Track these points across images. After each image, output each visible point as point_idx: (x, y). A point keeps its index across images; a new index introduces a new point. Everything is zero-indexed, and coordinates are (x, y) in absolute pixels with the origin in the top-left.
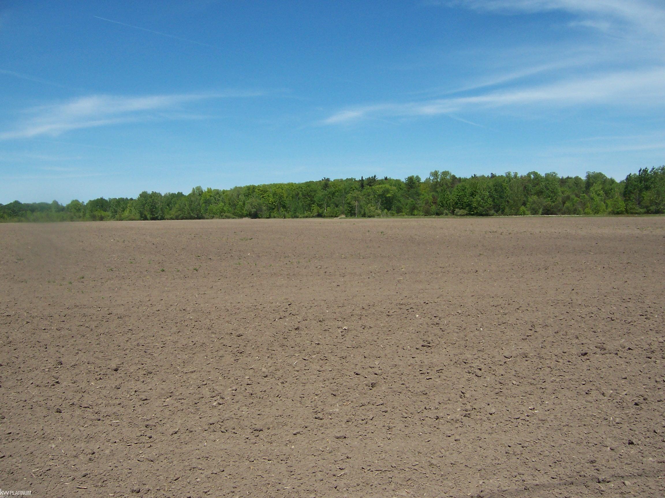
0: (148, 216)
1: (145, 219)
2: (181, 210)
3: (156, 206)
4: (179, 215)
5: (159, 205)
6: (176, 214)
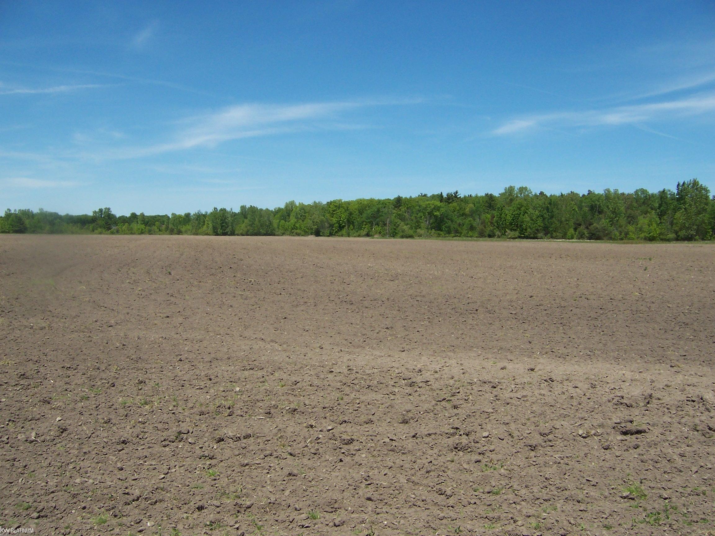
0: (220, 231)
1: (217, 235)
2: (251, 225)
3: (226, 220)
4: (248, 231)
5: (229, 219)
6: (245, 229)
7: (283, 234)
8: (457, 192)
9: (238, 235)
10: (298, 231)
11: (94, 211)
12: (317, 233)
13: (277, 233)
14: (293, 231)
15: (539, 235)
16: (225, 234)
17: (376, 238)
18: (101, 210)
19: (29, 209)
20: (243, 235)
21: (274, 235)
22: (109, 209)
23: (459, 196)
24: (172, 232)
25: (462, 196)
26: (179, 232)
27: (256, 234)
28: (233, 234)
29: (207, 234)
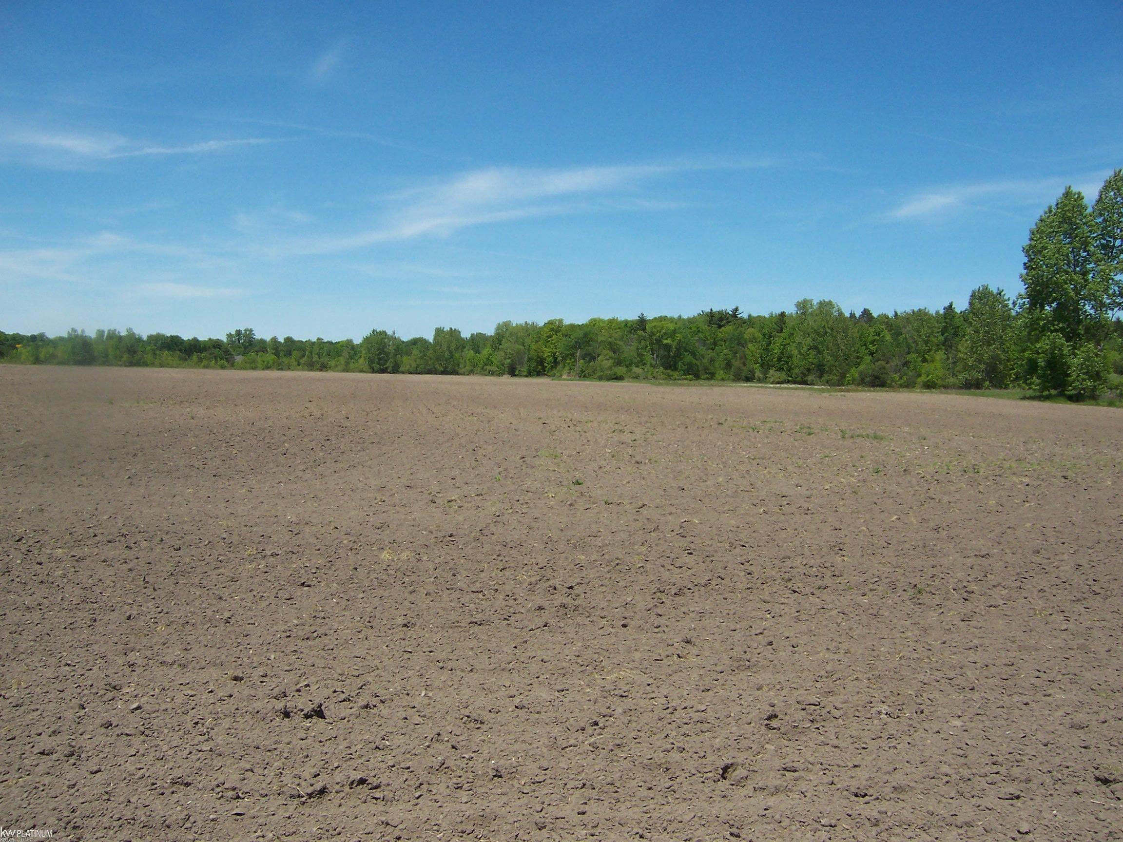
2: (421, 358)
3: (386, 350)
4: (418, 366)
5: (390, 348)
6: (414, 365)
7: (471, 372)
8: (736, 309)
9: (403, 373)
10: (494, 368)
11: (228, 333)
12: (512, 372)
13: (460, 371)
14: (485, 368)
15: (810, 378)
16: (383, 371)
17: (564, 380)
18: (238, 332)
19: (115, 330)
20: (410, 373)
21: (457, 373)
22: (251, 331)
23: (739, 316)
24: (311, 366)
25: (745, 316)
26: (323, 368)
27: (429, 372)
28: (395, 370)
29: (362, 371)
